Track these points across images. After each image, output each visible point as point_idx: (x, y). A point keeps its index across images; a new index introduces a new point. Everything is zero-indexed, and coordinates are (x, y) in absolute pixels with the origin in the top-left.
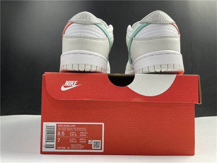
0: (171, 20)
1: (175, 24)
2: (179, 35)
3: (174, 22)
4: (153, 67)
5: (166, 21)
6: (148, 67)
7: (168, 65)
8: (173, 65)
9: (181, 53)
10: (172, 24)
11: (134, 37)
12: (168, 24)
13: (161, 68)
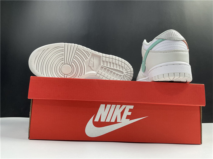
0: (182, 38)
1: (185, 41)
2: (188, 50)
3: (185, 39)
4: (168, 74)
5: (178, 38)
6: (163, 75)
7: (180, 73)
8: (184, 74)
9: (190, 64)
10: (183, 41)
11: (151, 50)
12: (180, 40)
13: (174, 75)
